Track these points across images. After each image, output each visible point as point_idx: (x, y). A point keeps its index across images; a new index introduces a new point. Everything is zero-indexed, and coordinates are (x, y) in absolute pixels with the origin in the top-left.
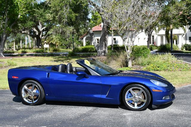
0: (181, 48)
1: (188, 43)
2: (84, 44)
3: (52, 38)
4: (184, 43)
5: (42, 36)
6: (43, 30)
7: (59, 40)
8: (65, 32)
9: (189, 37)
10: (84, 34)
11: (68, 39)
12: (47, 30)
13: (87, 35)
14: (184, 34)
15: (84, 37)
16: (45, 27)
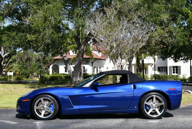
0: (151, 78)
1: (157, 73)
2: (51, 73)
3: (12, 66)
4: (153, 74)
5: (4, 63)
6: (5, 57)
7: (20, 69)
8: (31, 59)
9: (158, 67)
10: (51, 62)
11: (29, 68)
12: (9, 56)
13: (54, 62)
14: (153, 64)
15: (51, 65)
16: (8, 53)
